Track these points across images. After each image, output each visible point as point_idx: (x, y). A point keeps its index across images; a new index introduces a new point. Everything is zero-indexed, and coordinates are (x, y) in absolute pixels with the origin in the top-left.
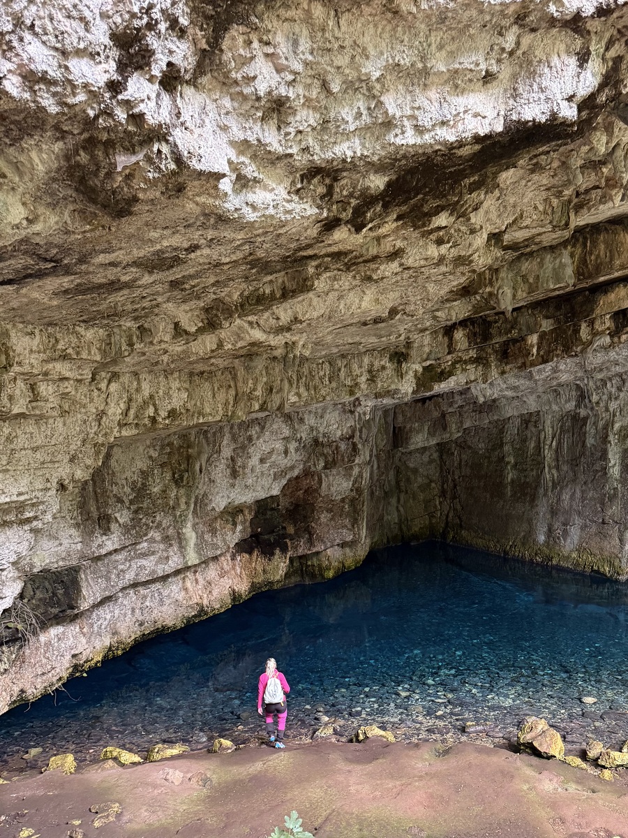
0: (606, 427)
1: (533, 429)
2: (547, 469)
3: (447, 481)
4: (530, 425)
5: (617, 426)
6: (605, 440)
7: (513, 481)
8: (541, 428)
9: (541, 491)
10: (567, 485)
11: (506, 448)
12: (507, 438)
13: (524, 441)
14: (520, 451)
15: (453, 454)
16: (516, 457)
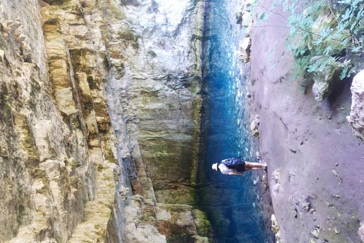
0: (143, 110)
1: (146, 143)
2: (161, 136)
3: (171, 186)
4: (144, 145)
5: (142, 105)
6: (147, 110)
7: (167, 152)
8: (145, 140)
9: (170, 138)
10: (167, 127)
11: (154, 156)
12: (150, 156)
13: (151, 147)
14: (155, 149)
15: (159, 183)
16: (157, 151)
